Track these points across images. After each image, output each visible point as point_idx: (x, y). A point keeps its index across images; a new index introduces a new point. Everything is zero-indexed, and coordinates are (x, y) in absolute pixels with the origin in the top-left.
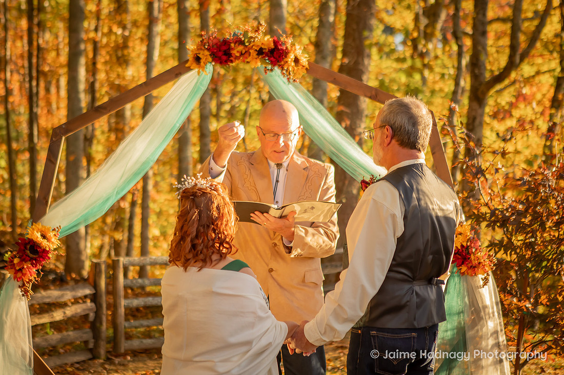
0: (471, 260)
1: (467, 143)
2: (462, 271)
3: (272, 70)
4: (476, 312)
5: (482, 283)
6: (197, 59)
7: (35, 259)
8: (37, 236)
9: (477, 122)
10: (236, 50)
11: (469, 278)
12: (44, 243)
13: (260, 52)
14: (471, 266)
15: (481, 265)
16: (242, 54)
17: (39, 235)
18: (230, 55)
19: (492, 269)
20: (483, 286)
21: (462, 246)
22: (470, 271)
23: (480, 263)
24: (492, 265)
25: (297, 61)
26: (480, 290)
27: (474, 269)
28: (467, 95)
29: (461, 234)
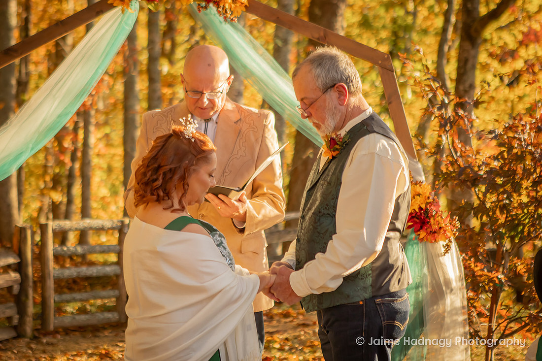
0: (430, 224)
2: (421, 237)
5: (443, 250)
11: (429, 245)
14: (431, 231)
15: (442, 230)
19: (454, 234)
20: (445, 253)
21: (421, 209)
22: (429, 237)
23: (440, 228)
24: (455, 230)
26: (440, 258)
27: (434, 234)
29: (419, 195)
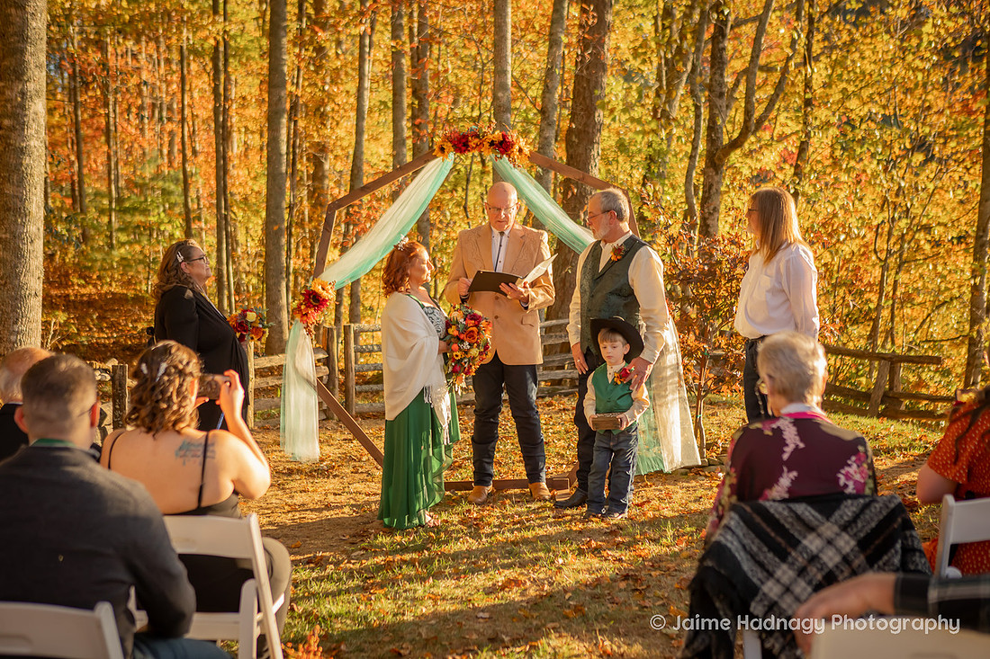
3: (501, 158)
6: (442, 150)
7: (317, 306)
8: (319, 289)
10: (472, 143)
12: (324, 293)
13: (492, 143)
16: (477, 145)
17: (320, 287)
18: (468, 146)
25: (520, 150)
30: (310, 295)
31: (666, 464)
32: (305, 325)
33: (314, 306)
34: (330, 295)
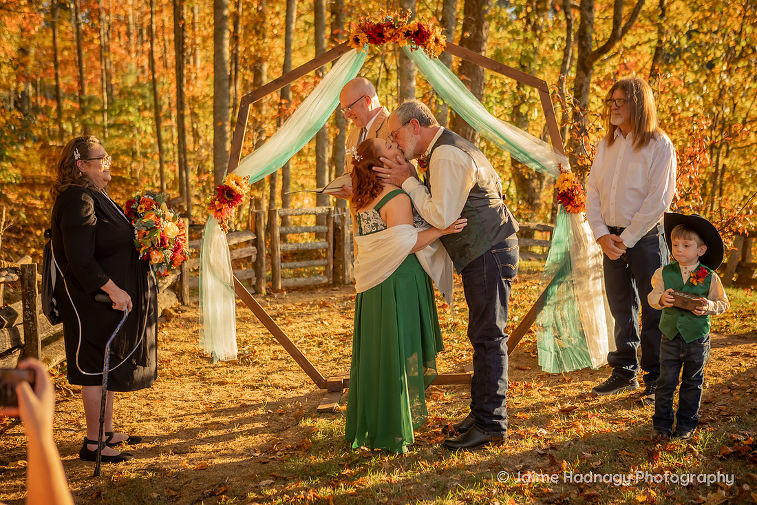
0: (575, 201)
1: (574, 108)
2: (568, 210)
3: (416, 49)
4: (578, 241)
5: (583, 218)
6: (357, 40)
7: (231, 202)
8: (232, 184)
9: (584, 89)
10: (388, 34)
11: (574, 215)
12: (238, 189)
13: (407, 34)
14: (575, 206)
16: (392, 35)
17: (234, 182)
18: (383, 37)
21: (568, 189)
22: (574, 210)
23: (582, 203)
25: (437, 41)
26: (581, 224)
27: (578, 208)
28: (575, 63)
29: (567, 180)
30: (223, 190)
31: (594, 360)
32: (220, 221)
33: (228, 202)
34: (244, 190)
